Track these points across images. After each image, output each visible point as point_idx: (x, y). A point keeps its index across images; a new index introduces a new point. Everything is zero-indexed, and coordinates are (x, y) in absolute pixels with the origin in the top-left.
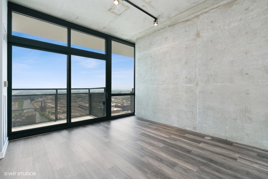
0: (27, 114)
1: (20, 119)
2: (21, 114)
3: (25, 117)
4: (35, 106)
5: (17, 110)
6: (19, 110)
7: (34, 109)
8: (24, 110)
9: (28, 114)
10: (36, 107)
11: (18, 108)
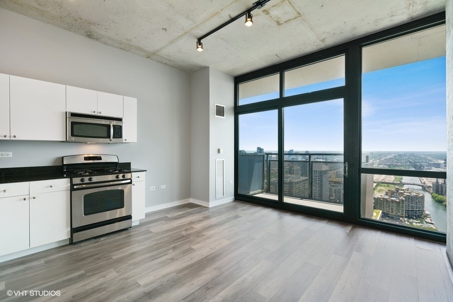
0: (407, 193)
1: (396, 197)
2: (397, 190)
3: (405, 197)
4: (423, 181)
5: (392, 184)
6: (395, 184)
7: (422, 186)
8: (403, 185)
9: (410, 193)
10: (424, 183)
11: (394, 181)
